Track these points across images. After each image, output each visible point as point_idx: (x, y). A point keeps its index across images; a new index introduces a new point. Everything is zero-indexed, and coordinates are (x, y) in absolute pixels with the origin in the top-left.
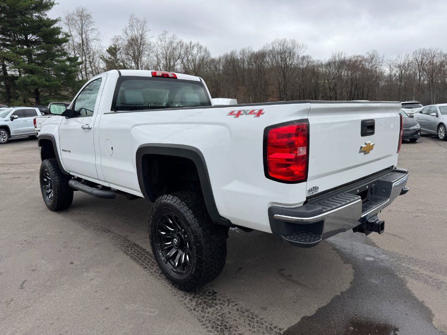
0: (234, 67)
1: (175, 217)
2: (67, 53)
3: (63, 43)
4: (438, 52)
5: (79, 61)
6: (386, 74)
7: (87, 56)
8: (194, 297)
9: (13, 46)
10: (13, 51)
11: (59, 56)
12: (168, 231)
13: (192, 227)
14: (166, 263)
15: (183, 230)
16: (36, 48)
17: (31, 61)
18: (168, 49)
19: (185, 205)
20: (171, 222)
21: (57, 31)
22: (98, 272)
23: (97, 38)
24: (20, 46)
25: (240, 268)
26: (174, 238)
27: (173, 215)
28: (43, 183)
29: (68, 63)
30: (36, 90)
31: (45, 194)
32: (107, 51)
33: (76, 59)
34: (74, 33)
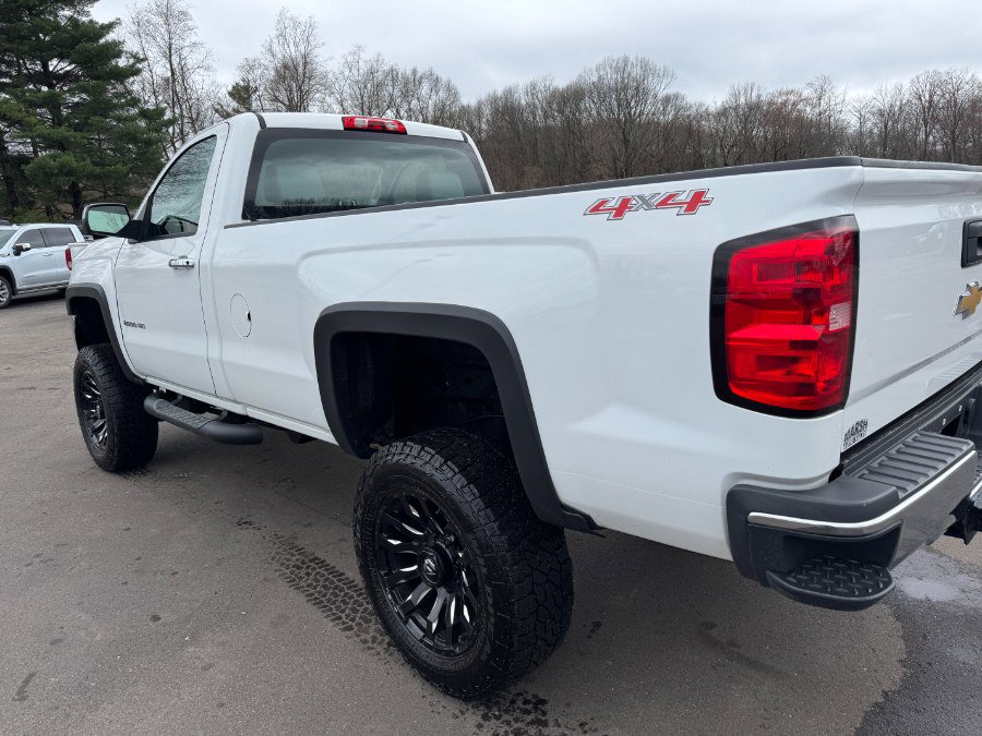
0: (512, 122)
1: (429, 503)
2: (139, 101)
3: (128, 77)
4: (967, 79)
5: (166, 118)
6: (851, 131)
7: (184, 107)
8: (485, 717)
9: (17, 87)
10: (16, 97)
11: (122, 107)
12: (406, 538)
13: (480, 534)
14: (406, 622)
15: (452, 538)
16: (69, 91)
17: (58, 121)
18: (365, 87)
19: (457, 470)
20: (415, 513)
21: (114, 50)
22: (224, 644)
23: (205, 64)
24: (31, 87)
25: (597, 625)
26: (426, 556)
27: (423, 495)
28: (83, 405)
29: (143, 124)
30: (74, 186)
31: (88, 431)
32: (231, 94)
33: (160, 112)
34: (153, 53)
